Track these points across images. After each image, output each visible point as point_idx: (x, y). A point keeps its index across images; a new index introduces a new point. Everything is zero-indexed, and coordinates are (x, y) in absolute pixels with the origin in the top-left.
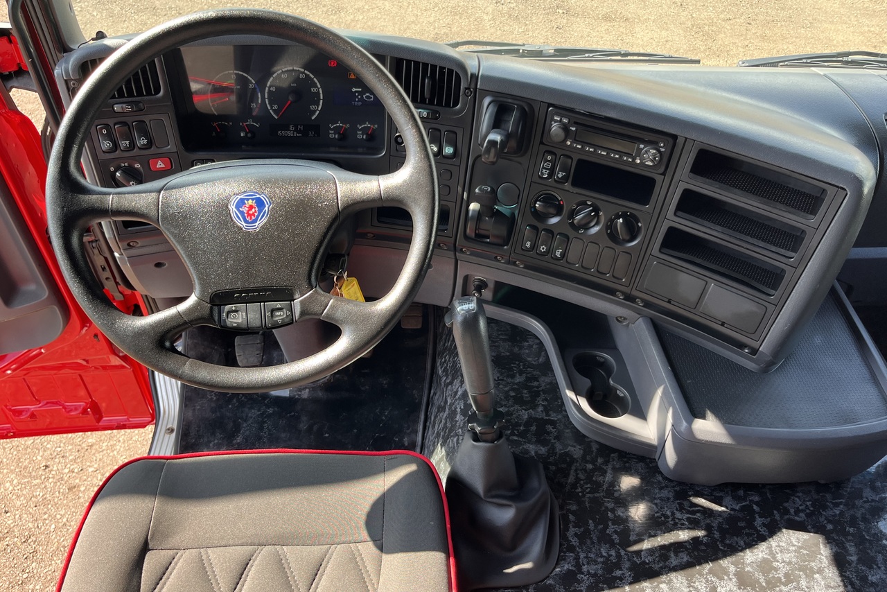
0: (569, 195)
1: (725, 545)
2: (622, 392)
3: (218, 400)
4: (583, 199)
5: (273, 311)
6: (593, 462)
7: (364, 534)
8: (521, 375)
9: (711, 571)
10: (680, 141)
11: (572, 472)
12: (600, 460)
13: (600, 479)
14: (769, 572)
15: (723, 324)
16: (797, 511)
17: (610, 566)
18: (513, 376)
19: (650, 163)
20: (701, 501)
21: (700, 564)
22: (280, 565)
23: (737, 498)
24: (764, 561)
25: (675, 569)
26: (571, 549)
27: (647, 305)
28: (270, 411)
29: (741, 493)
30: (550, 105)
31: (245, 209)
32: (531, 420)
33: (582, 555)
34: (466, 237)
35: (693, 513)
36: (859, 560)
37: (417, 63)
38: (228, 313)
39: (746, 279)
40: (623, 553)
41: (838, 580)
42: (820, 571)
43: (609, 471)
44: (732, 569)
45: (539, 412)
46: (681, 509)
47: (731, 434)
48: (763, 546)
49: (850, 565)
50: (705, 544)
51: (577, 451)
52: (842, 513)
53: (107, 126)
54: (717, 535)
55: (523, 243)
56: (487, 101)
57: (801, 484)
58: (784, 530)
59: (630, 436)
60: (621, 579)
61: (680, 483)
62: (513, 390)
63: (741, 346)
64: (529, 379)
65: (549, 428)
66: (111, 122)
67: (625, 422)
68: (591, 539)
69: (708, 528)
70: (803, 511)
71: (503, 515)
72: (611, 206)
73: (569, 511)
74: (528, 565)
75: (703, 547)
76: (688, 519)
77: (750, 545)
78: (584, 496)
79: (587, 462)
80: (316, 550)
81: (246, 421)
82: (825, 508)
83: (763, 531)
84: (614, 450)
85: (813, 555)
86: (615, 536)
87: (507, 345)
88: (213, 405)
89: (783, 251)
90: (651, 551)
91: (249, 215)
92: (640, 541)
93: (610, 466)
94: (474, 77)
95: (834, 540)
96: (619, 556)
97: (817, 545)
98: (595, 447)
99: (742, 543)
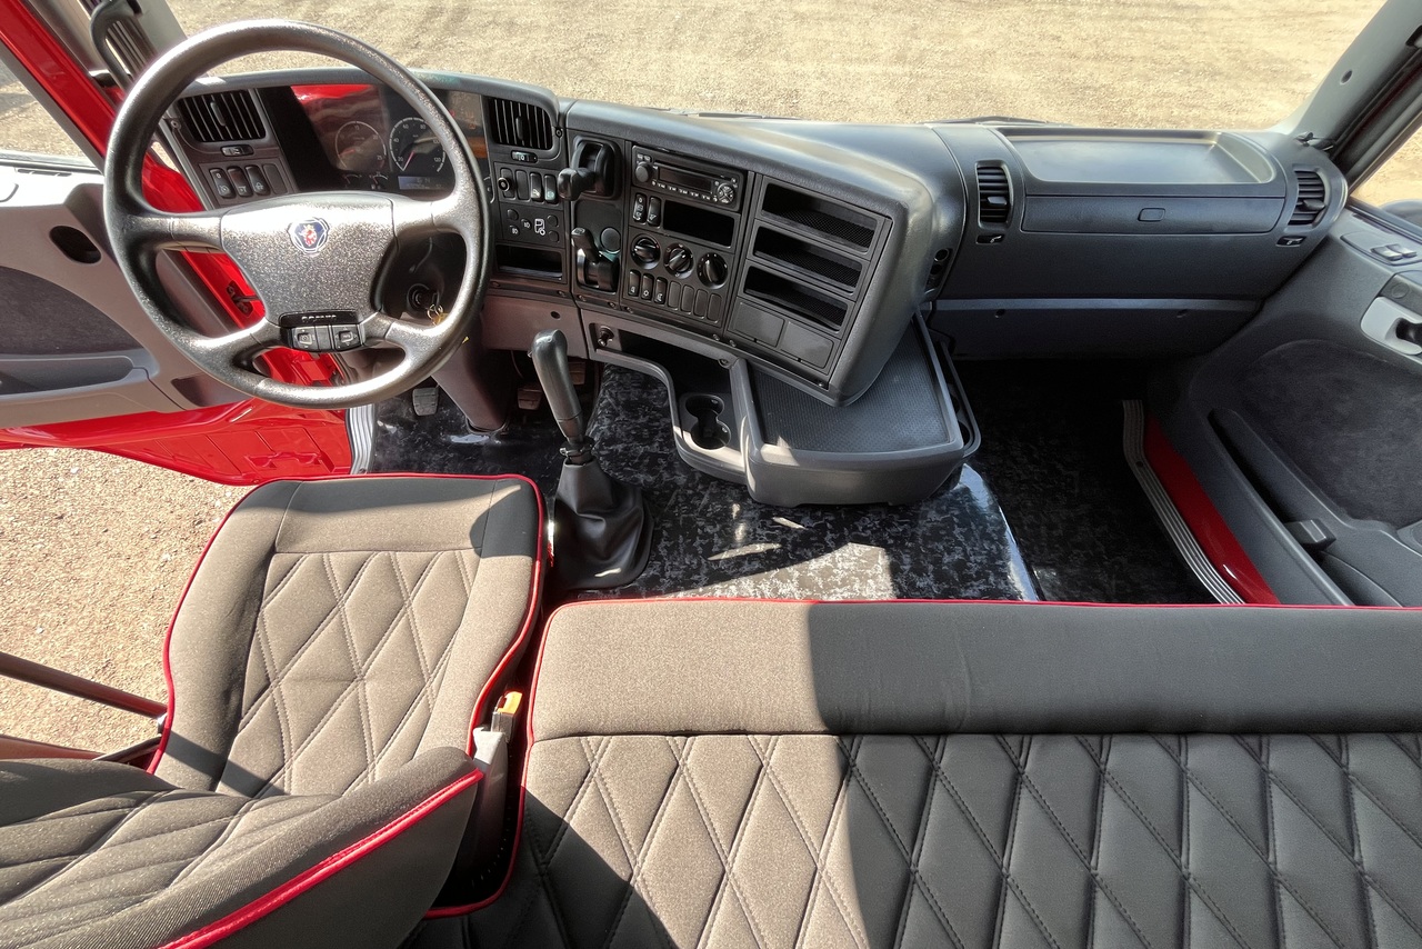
0: (663, 238)
1: (794, 555)
2: (726, 429)
3: (406, 446)
4: (676, 241)
5: (340, 333)
6: (694, 488)
7: (468, 543)
8: (644, 416)
9: (776, 576)
10: (751, 175)
11: (673, 497)
12: (700, 487)
13: (697, 502)
14: (827, 577)
15: (799, 360)
16: (865, 529)
17: (689, 572)
18: (637, 418)
19: (726, 201)
20: (783, 521)
21: (768, 570)
22: (390, 569)
23: (814, 518)
24: (827, 568)
25: (746, 574)
26: (659, 558)
27: (740, 345)
28: (451, 455)
29: (819, 514)
30: (634, 143)
31: (304, 234)
32: (646, 454)
33: (667, 563)
34: (579, 284)
35: (774, 530)
36: (911, 570)
37: (507, 102)
38: (299, 335)
39: (816, 316)
40: (703, 561)
41: (889, 584)
42: (874, 577)
43: (706, 496)
44: (797, 574)
45: (655, 448)
46: (763, 526)
47: (795, 457)
48: (828, 556)
49: (902, 572)
50: (777, 555)
51: (681, 479)
52: (905, 531)
53: (221, 171)
54: (789, 547)
55: (629, 288)
56: (578, 139)
57: (873, 505)
58: (850, 544)
59: (727, 467)
60: (697, 582)
61: (767, 506)
62: (635, 429)
63: (817, 380)
64: (651, 420)
65: (661, 461)
66: (223, 166)
67: (722, 454)
68: (678, 550)
69: (783, 542)
70: (869, 528)
71: (596, 529)
72: (700, 248)
73: (663, 528)
74: (616, 571)
75: (775, 557)
76: (767, 535)
77: (816, 556)
78: (679, 516)
79: (689, 488)
80: (422, 556)
81: (429, 464)
82: (890, 525)
83: (830, 544)
84: (714, 479)
85: (872, 562)
86: (700, 548)
87: (637, 391)
88: (402, 450)
89: (844, 286)
90: (728, 560)
91: (308, 239)
92: (721, 552)
93: (708, 492)
94: (563, 117)
95: (892, 552)
96: (699, 564)
97: (877, 556)
98: (698, 476)
99: (810, 554)
